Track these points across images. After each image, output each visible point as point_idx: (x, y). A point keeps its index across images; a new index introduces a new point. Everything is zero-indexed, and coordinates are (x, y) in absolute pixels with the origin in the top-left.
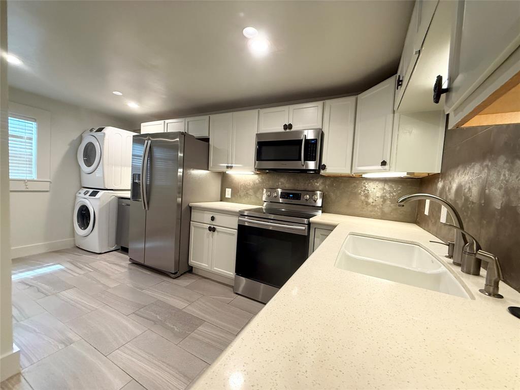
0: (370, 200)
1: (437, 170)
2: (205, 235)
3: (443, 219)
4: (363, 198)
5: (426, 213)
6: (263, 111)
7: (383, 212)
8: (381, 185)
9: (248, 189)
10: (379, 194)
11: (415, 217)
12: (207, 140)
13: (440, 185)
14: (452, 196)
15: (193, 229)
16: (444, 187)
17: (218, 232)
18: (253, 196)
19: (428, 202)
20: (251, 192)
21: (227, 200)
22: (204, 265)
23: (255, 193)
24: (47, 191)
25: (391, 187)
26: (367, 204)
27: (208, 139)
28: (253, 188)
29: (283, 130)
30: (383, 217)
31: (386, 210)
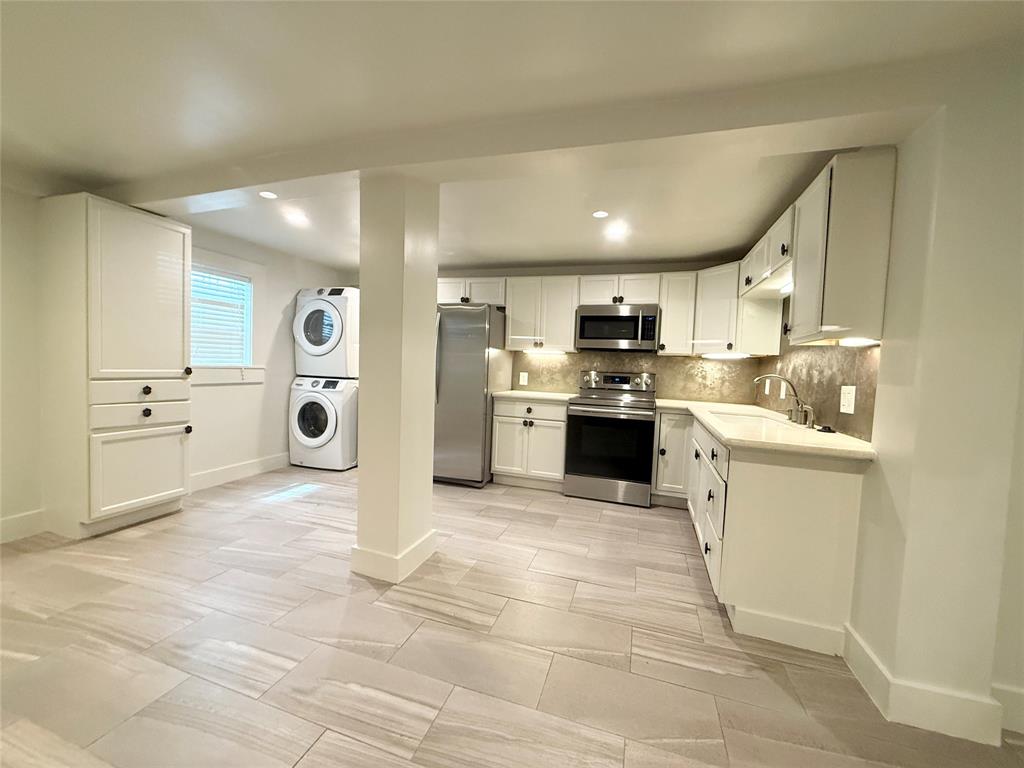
0: (708, 383)
1: (776, 352)
2: (517, 433)
3: (783, 396)
4: (700, 380)
5: (767, 392)
6: (584, 278)
7: (722, 394)
8: (719, 366)
9: (553, 373)
10: (718, 375)
11: (755, 398)
12: (502, 309)
13: (779, 366)
14: (789, 376)
15: (496, 426)
16: (782, 369)
17: (536, 426)
18: (561, 383)
19: (768, 382)
20: (558, 377)
21: (522, 388)
22: (516, 470)
23: (564, 377)
24: (260, 383)
25: (730, 367)
26: (705, 386)
27: (504, 308)
28: (560, 371)
29: (611, 303)
30: (722, 400)
31: (726, 391)
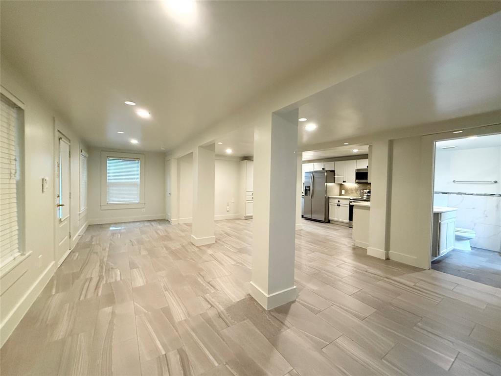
2: (336, 208)
9: (353, 190)
12: (334, 171)
15: (330, 205)
17: (341, 206)
18: (354, 193)
21: (343, 195)
22: (336, 219)
